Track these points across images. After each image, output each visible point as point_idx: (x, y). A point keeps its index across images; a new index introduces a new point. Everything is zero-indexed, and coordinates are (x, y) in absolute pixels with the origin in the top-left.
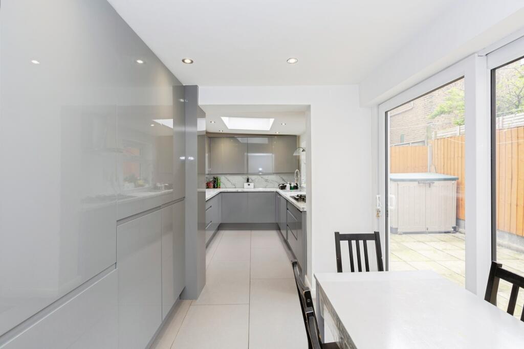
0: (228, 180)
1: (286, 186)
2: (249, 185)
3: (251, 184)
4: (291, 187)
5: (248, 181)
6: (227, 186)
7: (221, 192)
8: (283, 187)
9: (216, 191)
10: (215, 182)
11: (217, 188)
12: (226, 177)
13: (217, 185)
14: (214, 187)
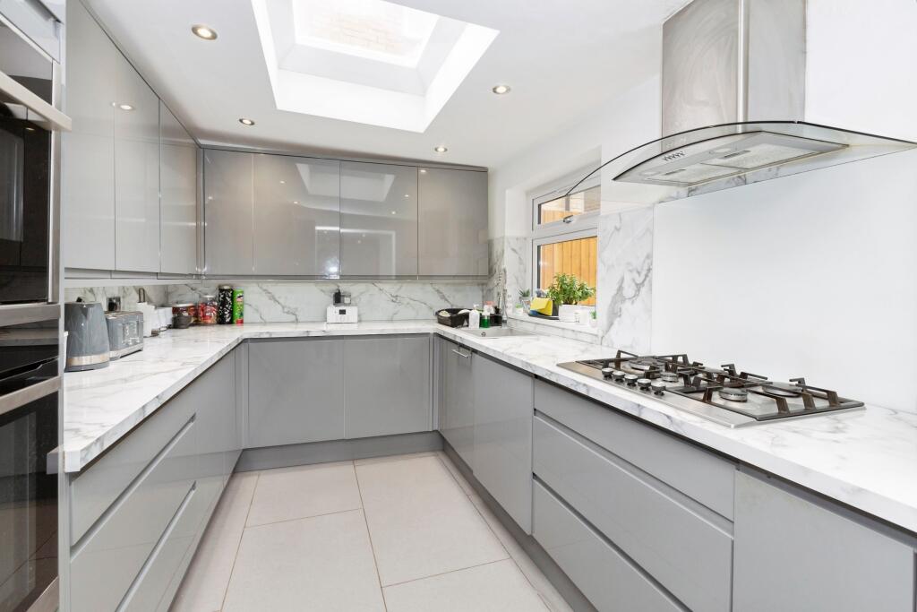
0: (273, 298)
1: (466, 316)
2: (343, 312)
3: (348, 309)
4: (482, 318)
5: (338, 298)
6: (267, 318)
7: (245, 340)
8: (458, 319)
9: (230, 335)
10: (223, 303)
11: (231, 322)
12: (265, 286)
13: (231, 313)
14: (221, 321)
